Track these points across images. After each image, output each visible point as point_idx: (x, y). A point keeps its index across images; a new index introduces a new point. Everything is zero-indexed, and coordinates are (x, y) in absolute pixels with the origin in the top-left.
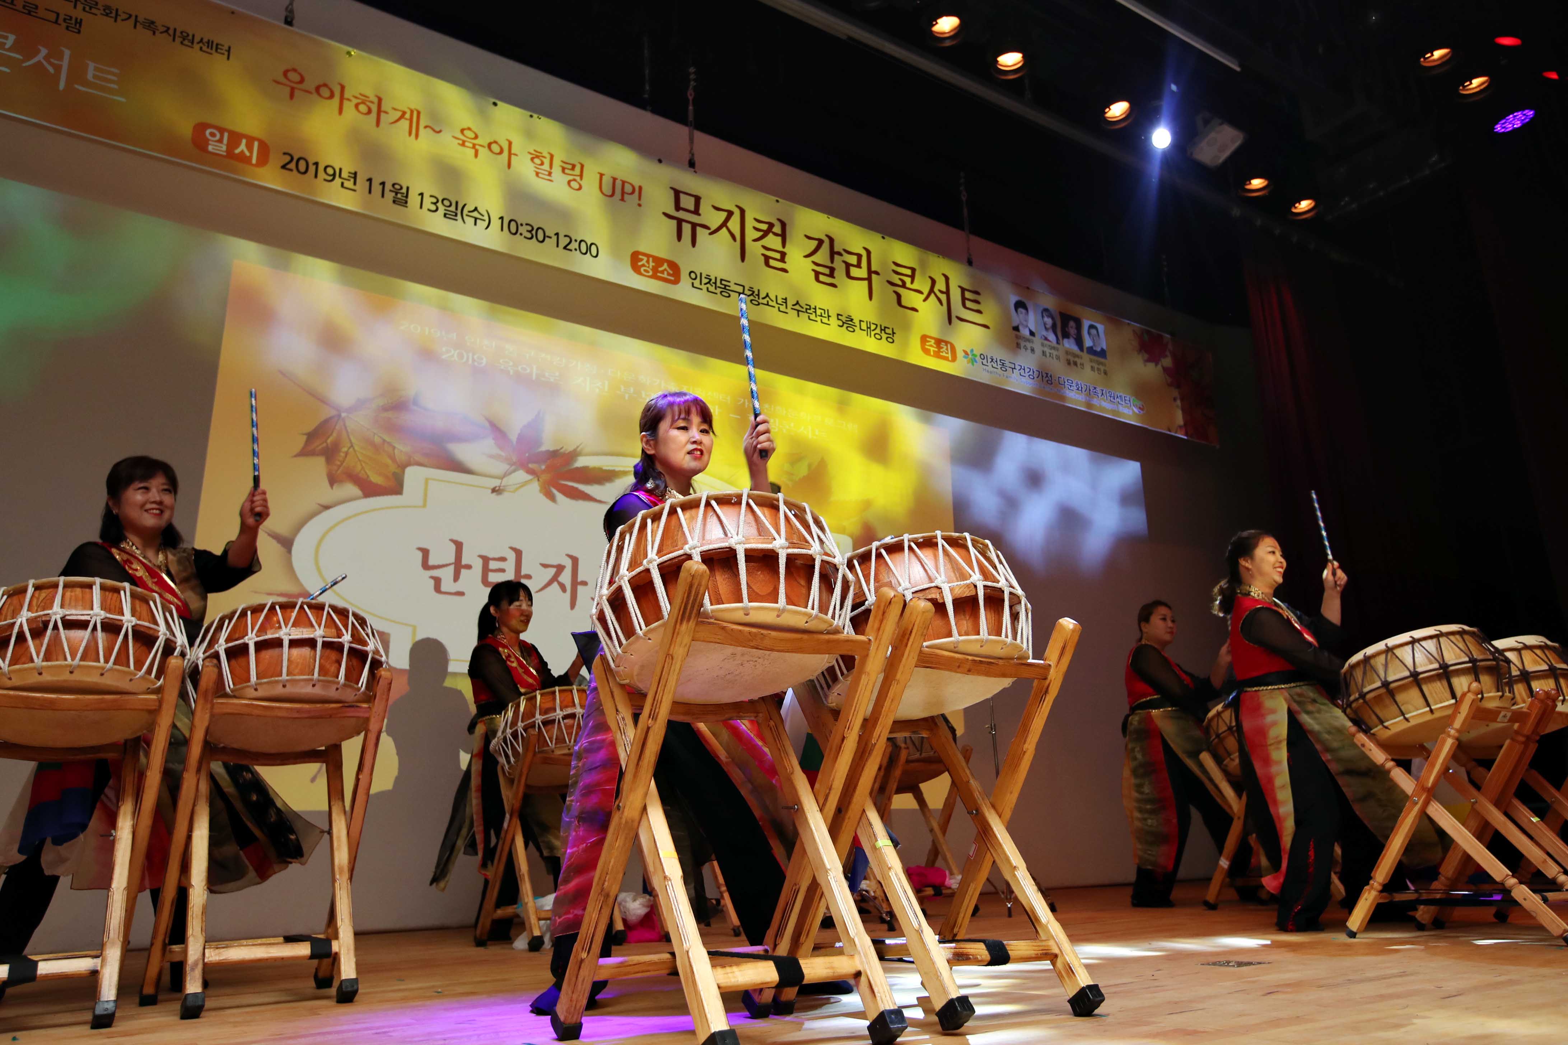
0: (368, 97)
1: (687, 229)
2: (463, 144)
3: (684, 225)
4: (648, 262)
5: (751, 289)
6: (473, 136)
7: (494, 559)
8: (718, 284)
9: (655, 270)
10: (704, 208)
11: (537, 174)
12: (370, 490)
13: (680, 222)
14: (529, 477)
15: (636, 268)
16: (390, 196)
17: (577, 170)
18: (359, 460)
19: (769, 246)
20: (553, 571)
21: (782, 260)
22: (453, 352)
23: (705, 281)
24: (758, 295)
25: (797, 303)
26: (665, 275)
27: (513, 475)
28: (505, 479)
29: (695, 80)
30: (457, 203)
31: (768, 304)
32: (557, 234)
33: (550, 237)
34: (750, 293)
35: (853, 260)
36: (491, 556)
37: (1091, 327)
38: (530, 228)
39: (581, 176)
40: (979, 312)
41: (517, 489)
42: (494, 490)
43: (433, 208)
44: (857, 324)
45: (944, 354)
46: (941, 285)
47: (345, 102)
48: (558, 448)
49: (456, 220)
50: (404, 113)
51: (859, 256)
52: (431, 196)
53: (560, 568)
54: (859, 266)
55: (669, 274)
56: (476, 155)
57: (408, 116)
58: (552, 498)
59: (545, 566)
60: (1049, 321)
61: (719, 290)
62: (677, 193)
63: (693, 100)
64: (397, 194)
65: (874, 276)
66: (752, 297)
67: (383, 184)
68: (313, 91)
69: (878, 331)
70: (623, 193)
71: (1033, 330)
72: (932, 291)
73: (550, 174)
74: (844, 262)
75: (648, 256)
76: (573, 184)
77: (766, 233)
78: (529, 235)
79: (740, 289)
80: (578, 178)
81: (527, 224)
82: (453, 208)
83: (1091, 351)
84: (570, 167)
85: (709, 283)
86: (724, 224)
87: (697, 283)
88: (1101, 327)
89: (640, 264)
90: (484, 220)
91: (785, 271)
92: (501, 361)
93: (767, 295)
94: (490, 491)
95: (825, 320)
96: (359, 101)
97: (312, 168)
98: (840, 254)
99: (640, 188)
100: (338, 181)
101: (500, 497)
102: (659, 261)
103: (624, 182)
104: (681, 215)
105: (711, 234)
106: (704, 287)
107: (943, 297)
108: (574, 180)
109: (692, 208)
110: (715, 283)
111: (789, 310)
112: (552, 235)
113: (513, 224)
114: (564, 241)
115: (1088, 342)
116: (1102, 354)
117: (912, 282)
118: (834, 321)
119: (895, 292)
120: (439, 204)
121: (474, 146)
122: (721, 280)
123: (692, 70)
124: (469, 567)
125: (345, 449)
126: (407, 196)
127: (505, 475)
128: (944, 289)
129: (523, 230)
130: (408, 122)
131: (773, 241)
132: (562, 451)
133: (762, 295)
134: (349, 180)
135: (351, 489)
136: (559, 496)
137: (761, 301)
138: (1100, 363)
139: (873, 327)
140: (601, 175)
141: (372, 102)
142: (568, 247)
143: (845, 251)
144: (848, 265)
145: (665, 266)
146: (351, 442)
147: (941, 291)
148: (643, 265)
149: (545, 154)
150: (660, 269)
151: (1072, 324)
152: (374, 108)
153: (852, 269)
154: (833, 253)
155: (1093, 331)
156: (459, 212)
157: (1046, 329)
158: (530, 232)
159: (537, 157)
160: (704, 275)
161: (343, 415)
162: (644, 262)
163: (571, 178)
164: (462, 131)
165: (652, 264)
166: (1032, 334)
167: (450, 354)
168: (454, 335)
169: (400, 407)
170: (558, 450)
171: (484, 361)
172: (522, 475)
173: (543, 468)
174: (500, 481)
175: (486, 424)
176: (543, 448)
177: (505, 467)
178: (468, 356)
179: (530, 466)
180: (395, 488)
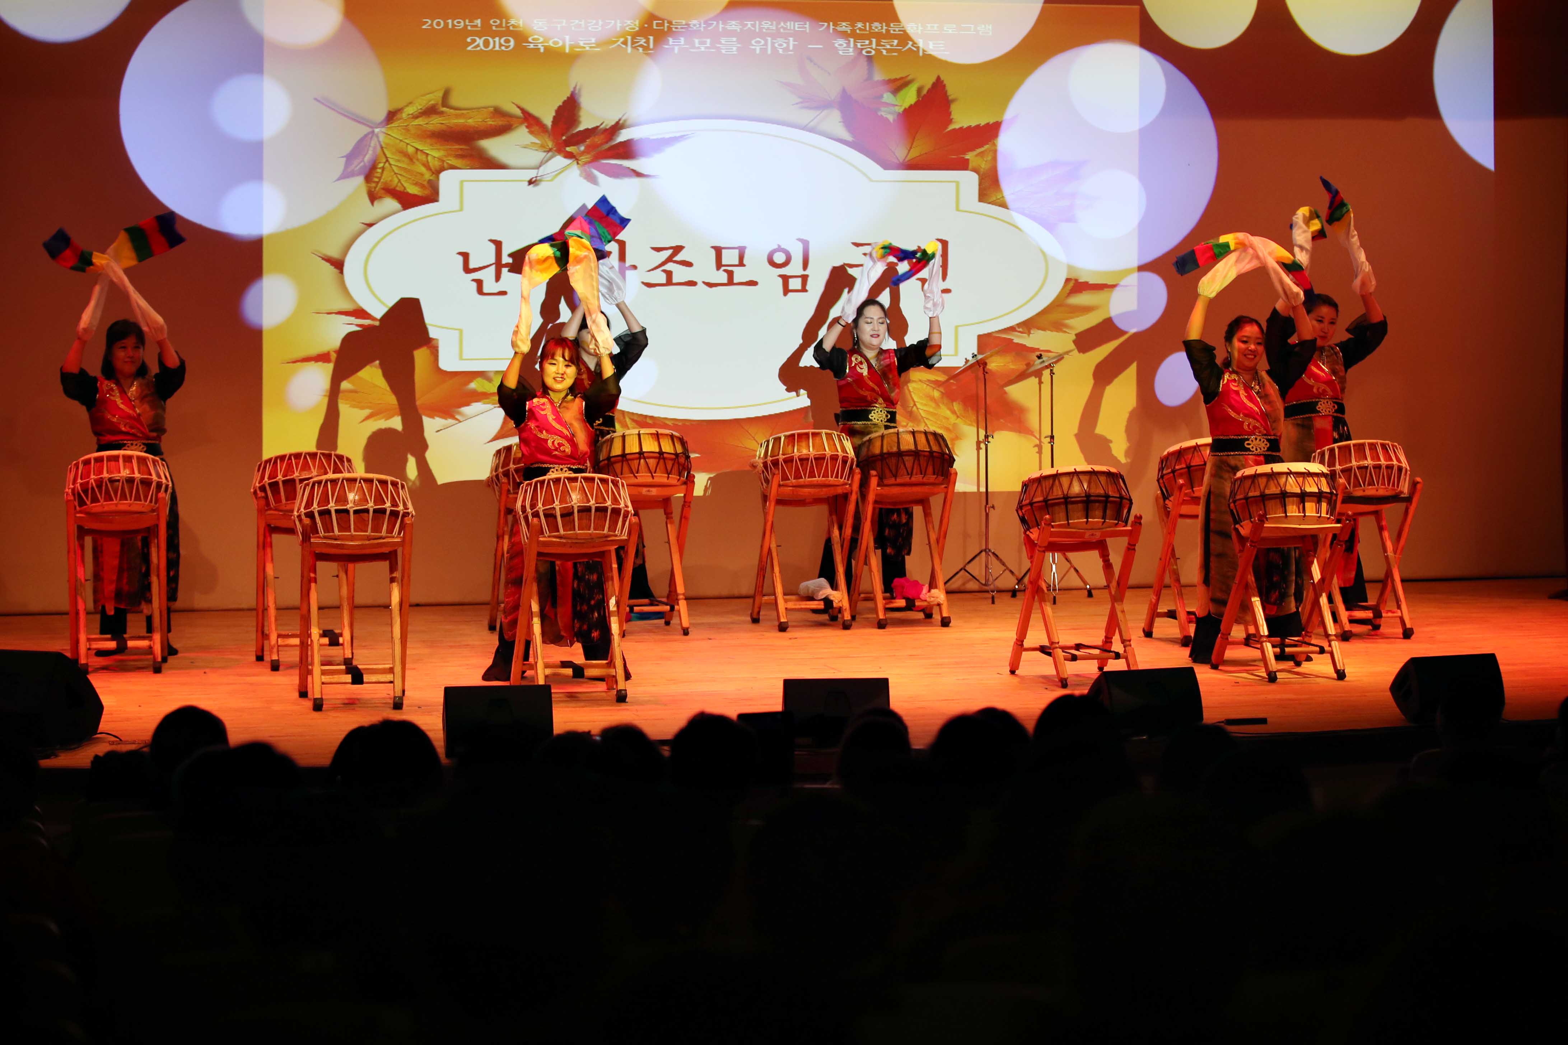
12: (408, 201)
14: (568, 161)
18: (395, 173)
22: (478, 40)
27: (551, 162)
28: (541, 169)
41: (555, 176)
42: (531, 182)
48: (598, 124)
58: (594, 180)
92: (529, 39)
94: (527, 183)
101: (537, 188)
125: (382, 166)
127: (541, 164)
132: (603, 126)
135: (391, 203)
136: (601, 177)
146: (386, 157)
161: (376, 130)
167: (476, 44)
168: (478, 22)
169: (430, 111)
170: (598, 127)
171: (512, 43)
172: (559, 161)
173: (582, 148)
174: (536, 171)
175: (518, 112)
176: (581, 128)
177: (540, 155)
178: (494, 42)
179: (568, 149)
180: (431, 196)
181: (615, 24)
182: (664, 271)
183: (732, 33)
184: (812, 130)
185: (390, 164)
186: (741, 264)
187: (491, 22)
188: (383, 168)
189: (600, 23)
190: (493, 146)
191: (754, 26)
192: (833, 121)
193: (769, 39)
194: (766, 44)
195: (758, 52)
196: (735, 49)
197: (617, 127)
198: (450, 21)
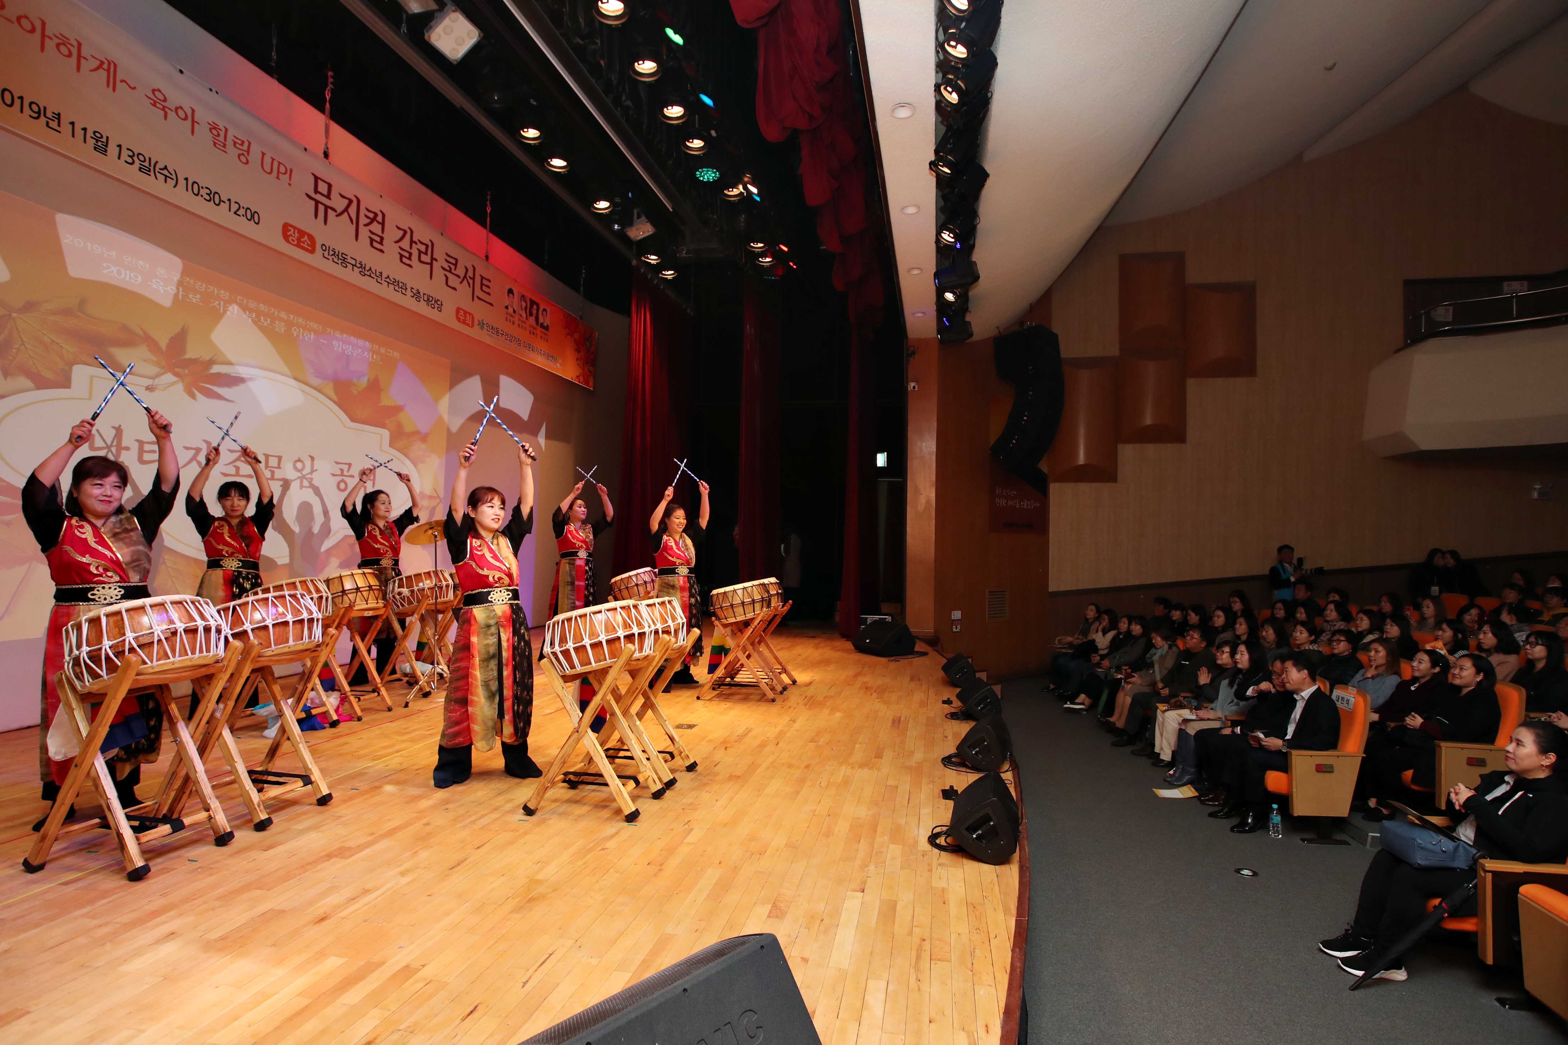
0: (68, 39)
1: (321, 208)
2: (154, 105)
3: (320, 205)
4: (294, 233)
5: (361, 263)
6: (162, 98)
7: (148, 443)
8: (340, 257)
9: (299, 239)
10: (334, 194)
11: (215, 144)
12: (41, 383)
13: (317, 202)
14: (175, 379)
15: (286, 237)
16: (91, 142)
17: (245, 147)
18: (30, 356)
19: (374, 231)
20: (193, 452)
21: (381, 243)
22: (112, 267)
23: (331, 253)
24: (365, 268)
25: (388, 277)
26: (305, 246)
27: (163, 377)
28: (156, 380)
29: (332, 83)
30: (150, 159)
31: (370, 276)
32: (229, 200)
33: (224, 202)
34: (360, 265)
35: (423, 248)
36: (145, 440)
37: (544, 310)
38: (208, 192)
39: (248, 151)
40: (489, 294)
41: (166, 388)
42: (147, 388)
43: (130, 160)
44: (422, 296)
45: (468, 322)
46: (470, 274)
47: (47, 40)
48: (198, 357)
49: (149, 175)
50: (102, 63)
51: (427, 246)
52: (128, 149)
53: (198, 450)
54: (426, 253)
55: (308, 245)
56: (166, 117)
57: (105, 66)
58: (193, 396)
59: (187, 448)
60: (524, 304)
61: (340, 261)
62: (316, 179)
63: (330, 99)
64: (97, 141)
65: (434, 261)
66: (361, 269)
67: (85, 129)
68: (14, 19)
69: (433, 302)
70: (278, 172)
71: (516, 309)
72: (465, 277)
73: (224, 146)
74: (418, 249)
75: (294, 228)
76: (242, 158)
77: (373, 220)
78: (208, 198)
79: (353, 262)
80: (245, 153)
81: (207, 188)
82: (147, 164)
83: (542, 326)
84: (240, 142)
85: (334, 255)
86: (346, 210)
87: (326, 254)
88: (548, 310)
89: (289, 233)
90: (173, 179)
91: (382, 251)
92: (154, 281)
93: (370, 269)
94: (144, 389)
95: (404, 291)
96: (60, 41)
97: (17, 102)
98: (416, 243)
99: (291, 170)
100: (43, 120)
101: (153, 394)
102: (302, 233)
103: (279, 163)
104: (318, 197)
105: (337, 216)
106: (330, 258)
107: (471, 282)
108: (243, 154)
109: (325, 193)
110: (338, 256)
111: (383, 282)
112: (225, 200)
113: (196, 186)
114: (235, 207)
115: (541, 320)
116: (547, 328)
117: (455, 269)
118: (409, 293)
119: (445, 275)
120: (135, 158)
121: (164, 107)
122: (342, 253)
123: (330, 73)
124: (127, 449)
125: (17, 346)
126: (106, 146)
127: (158, 376)
128: (472, 276)
129: (203, 192)
130: (105, 73)
131: (376, 228)
132: (201, 359)
133: (367, 268)
134: (54, 121)
135: (26, 382)
136: (198, 395)
137: (366, 273)
138: (545, 334)
139: (431, 299)
140: (263, 154)
141: (72, 46)
142: (238, 213)
143: (419, 241)
144: (420, 252)
145: (306, 238)
146: (22, 341)
147: (470, 277)
148: (291, 235)
149: (221, 127)
150: (302, 240)
151: (535, 307)
152: (74, 51)
153: (422, 255)
154: (412, 242)
155: (545, 313)
156: (152, 168)
157: (522, 309)
158: (209, 195)
159: (215, 128)
160: (331, 249)
161: (14, 315)
162: (291, 232)
163: (241, 152)
164: (154, 91)
165: (297, 235)
166: (514, 312)
167: (110, 270)
168: (114, 253)
169: (66, 312)
170: (198, 359)
171: (140, 279)
172: (169, 377)
173: (187, 372)
174: (152, 381)
175: (142, 333)
176: (187, 356)
177: (155, 370)
178: (126, 273)
179: (177, 370)
180: (65, 382)
181: (214, 289)
182: (235, 466)
183: (281, 319)
184: (319, 391)
185: (25, 347)
186: (279, 467)
187: (124, 257)
188: (18, 349)
189: (204, 286)
190: (122, 355)
191: (294, 318)
192: (330, 389)
193: (301, 330)
194: (299, 332)
195: (295, 335)
196: (283, 330)
197: (211, 362)
198: (89, 244)
